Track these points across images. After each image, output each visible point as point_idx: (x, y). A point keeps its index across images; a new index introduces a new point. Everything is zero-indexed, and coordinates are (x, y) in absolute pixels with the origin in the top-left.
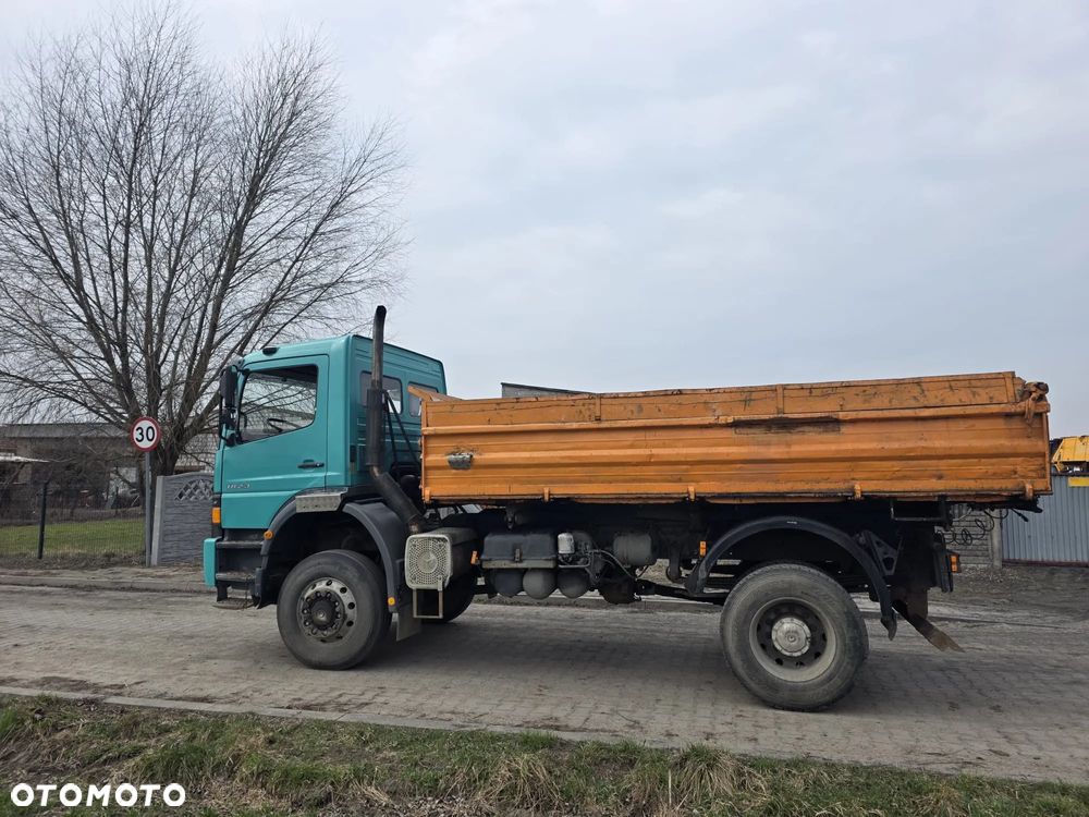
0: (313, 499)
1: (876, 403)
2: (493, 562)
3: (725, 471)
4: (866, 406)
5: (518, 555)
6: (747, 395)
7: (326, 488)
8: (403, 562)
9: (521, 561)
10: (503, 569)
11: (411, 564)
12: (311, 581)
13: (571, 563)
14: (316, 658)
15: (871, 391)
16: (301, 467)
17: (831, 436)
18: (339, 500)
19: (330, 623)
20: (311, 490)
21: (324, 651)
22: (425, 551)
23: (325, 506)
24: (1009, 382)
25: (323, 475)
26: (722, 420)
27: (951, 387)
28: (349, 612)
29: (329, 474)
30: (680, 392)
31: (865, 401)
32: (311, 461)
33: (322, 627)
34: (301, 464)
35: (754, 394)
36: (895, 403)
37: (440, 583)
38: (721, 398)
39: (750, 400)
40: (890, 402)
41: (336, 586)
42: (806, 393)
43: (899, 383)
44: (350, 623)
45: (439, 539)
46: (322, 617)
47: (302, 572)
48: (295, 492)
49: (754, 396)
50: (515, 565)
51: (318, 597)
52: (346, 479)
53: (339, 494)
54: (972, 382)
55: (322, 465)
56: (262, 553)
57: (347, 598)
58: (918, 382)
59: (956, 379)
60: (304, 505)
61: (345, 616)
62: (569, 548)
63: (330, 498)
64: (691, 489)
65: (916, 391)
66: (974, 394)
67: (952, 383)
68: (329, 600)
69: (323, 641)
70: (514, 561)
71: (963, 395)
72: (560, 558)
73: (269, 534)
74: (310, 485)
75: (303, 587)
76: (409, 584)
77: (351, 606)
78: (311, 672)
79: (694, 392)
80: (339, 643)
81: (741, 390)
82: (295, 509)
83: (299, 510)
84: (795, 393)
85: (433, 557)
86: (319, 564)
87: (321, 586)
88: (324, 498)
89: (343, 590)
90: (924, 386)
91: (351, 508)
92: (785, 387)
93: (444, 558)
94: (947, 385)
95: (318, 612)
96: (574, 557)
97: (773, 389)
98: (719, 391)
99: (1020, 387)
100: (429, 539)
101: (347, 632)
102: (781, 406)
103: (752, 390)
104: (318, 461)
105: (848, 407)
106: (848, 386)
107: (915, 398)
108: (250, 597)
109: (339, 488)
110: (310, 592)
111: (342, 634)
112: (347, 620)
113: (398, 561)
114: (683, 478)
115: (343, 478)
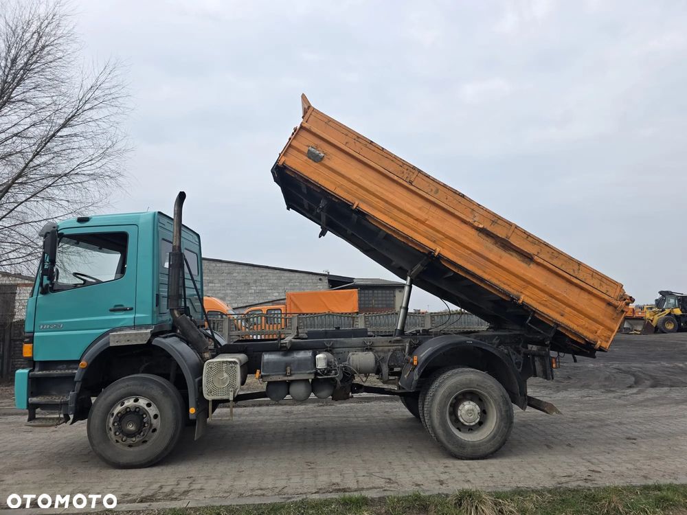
0: (125, 335)
1: (555, 262)
2: (271, 377)
3: (461, 251)
4: (550, 260)
5: (289, 371)
6: (496, 219)
7: (135, 327)
8: (202, 380)
9: (291, 375)
10: (277, 381)
11: (208, 382)
12: (120, 400)
13: (325, 375)
14: (124, 460)
15: (556, 254)
16: (111, 310)
17: (524, 265)
18: (150, 335)
19: (139, 431)
20: (121, 329)
21: (131, 454)
22: (220, 371)
23: (136, 340)
24: (619, 288)
25: (132, 316)
26: (476, 224)
27: (592, 275)
28: (154, 421)
29: (137, 315)
30: (463, 196)
31: (550, 258)
32: (122, 305)
33: (130, 435)
34: (112, 308)
35: (499, 221)
36: (563, 268)
37: (232, 394)
38: (482, 212)
39: (496, 223)
40: (562, 265)
41: (142, 402)
42: (525, 236)
43: (571, 259)
44: (154, 430)
45: (230, 362)
46: (131, 427)
47: (112, 393)
48: (107, 330)
49: (499, 222)
50: (286, 378)
51: (128, 412)
52: (153, 319)
53: (149, 331)
54: (603, 279)
55: (131, 309)
56: (75, 379)
57: (152, 411)
58: (579, 264)
59: (597, 273)
60: (115, 340)
61: (151, 425)
62: (325, 364)
63: (141, 334)
64: (438, 250)
65: (576, 267)
66: (601, 285)
67: (594, 273)
68: (138, 414)
69: (130, 446)
70: (286, 375)
71: (595, 282)
72: (319, 371)
73: (83, 364)
74: (120, 324)
75: (113, 405)
76: (206, 396)
77: (156, 416)
78: (119, 472)
79: (470, 201)
80: (145, 447)
81: (495, 215)
82: (109, 343)
83: (112, 344)
84: (519, 233)
85: (226, 375)
86: (128, 386)
87: (129, 403)
88: (136, 334)
89: (149, 405)
90: (581, 267)
91: (159, 341)
92: (516, 227)
93: (235, 377)
94: (591, 273)
95: (128, 422)
96: (328, 371)
97: (510, 224)
98: (483, 208)
99: (622, 294)
100: (223, 362)
101: (151, 437)
102: (509, 235)
103: (500, 218)
104: (127, 306)
105: (540, 256)
106: (547, 245)
107: (574, 270)
108: (62, 416)
109: (147, 327)
110: (118, 409)
111: (147, 439)
112: (153, 428)
113: (197, 380)
114: (437, 242)
115: (150, 318)
